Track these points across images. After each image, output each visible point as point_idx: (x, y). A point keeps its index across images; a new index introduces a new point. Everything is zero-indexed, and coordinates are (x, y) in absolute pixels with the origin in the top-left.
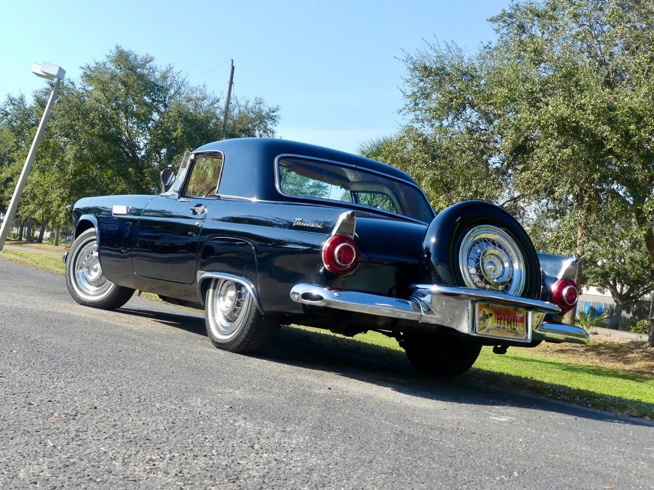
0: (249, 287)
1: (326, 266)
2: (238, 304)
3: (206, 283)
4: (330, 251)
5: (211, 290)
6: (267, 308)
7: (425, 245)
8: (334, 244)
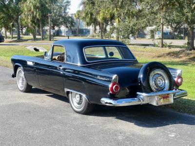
0: (84, 96)
1: (111, 92)
2: (81, 99)
3: (68, 93)
4: (112, 88)
5: (70, 94)
6: (92, 102)
7: (139, 77)
8: (113, 85)
